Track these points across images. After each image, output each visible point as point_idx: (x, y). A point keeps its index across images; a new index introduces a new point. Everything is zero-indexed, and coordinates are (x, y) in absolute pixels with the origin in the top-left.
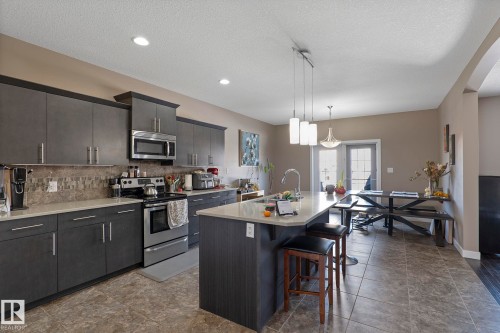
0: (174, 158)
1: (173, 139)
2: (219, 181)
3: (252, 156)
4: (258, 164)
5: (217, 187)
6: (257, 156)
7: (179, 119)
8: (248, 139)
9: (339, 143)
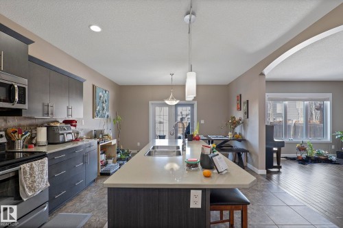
0: (26, 106)
1: (24, 82)
2: (78, 133)
3: (104, 109)
4: (108, 116)
5: (77, 140)
6: (107, 110)
7: (31, 59)
8: (101, 94)
9: (178, 102)
